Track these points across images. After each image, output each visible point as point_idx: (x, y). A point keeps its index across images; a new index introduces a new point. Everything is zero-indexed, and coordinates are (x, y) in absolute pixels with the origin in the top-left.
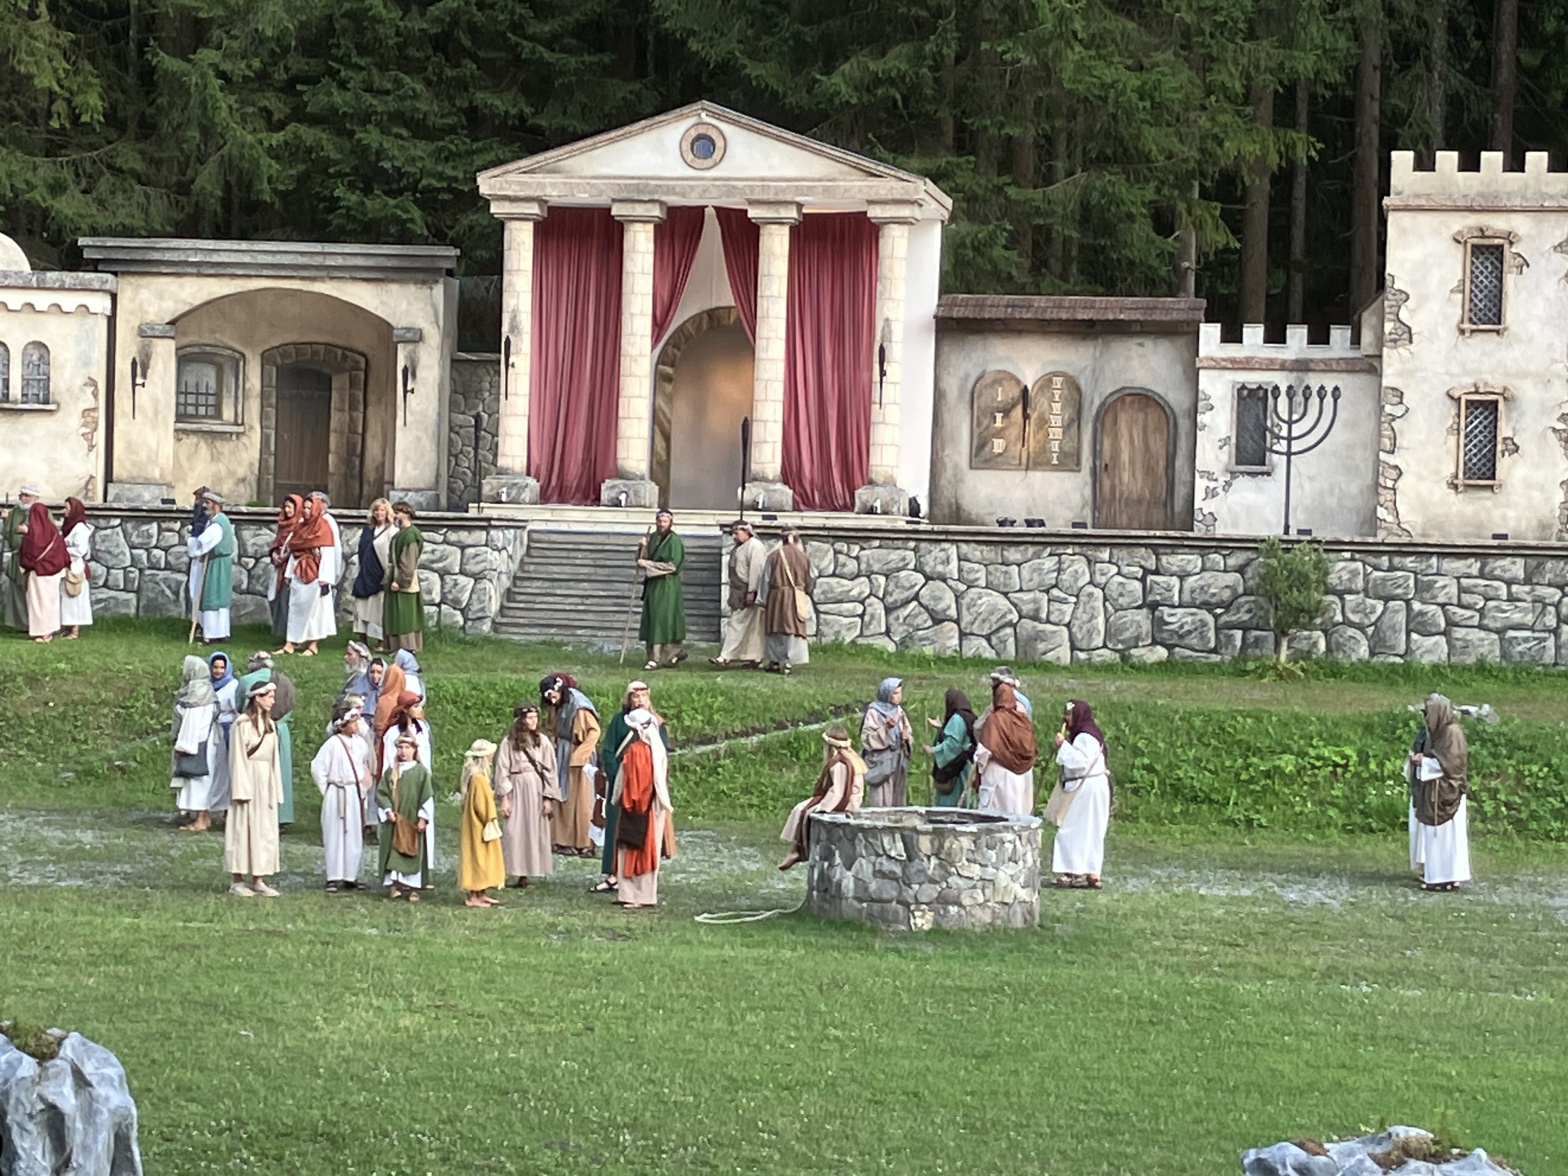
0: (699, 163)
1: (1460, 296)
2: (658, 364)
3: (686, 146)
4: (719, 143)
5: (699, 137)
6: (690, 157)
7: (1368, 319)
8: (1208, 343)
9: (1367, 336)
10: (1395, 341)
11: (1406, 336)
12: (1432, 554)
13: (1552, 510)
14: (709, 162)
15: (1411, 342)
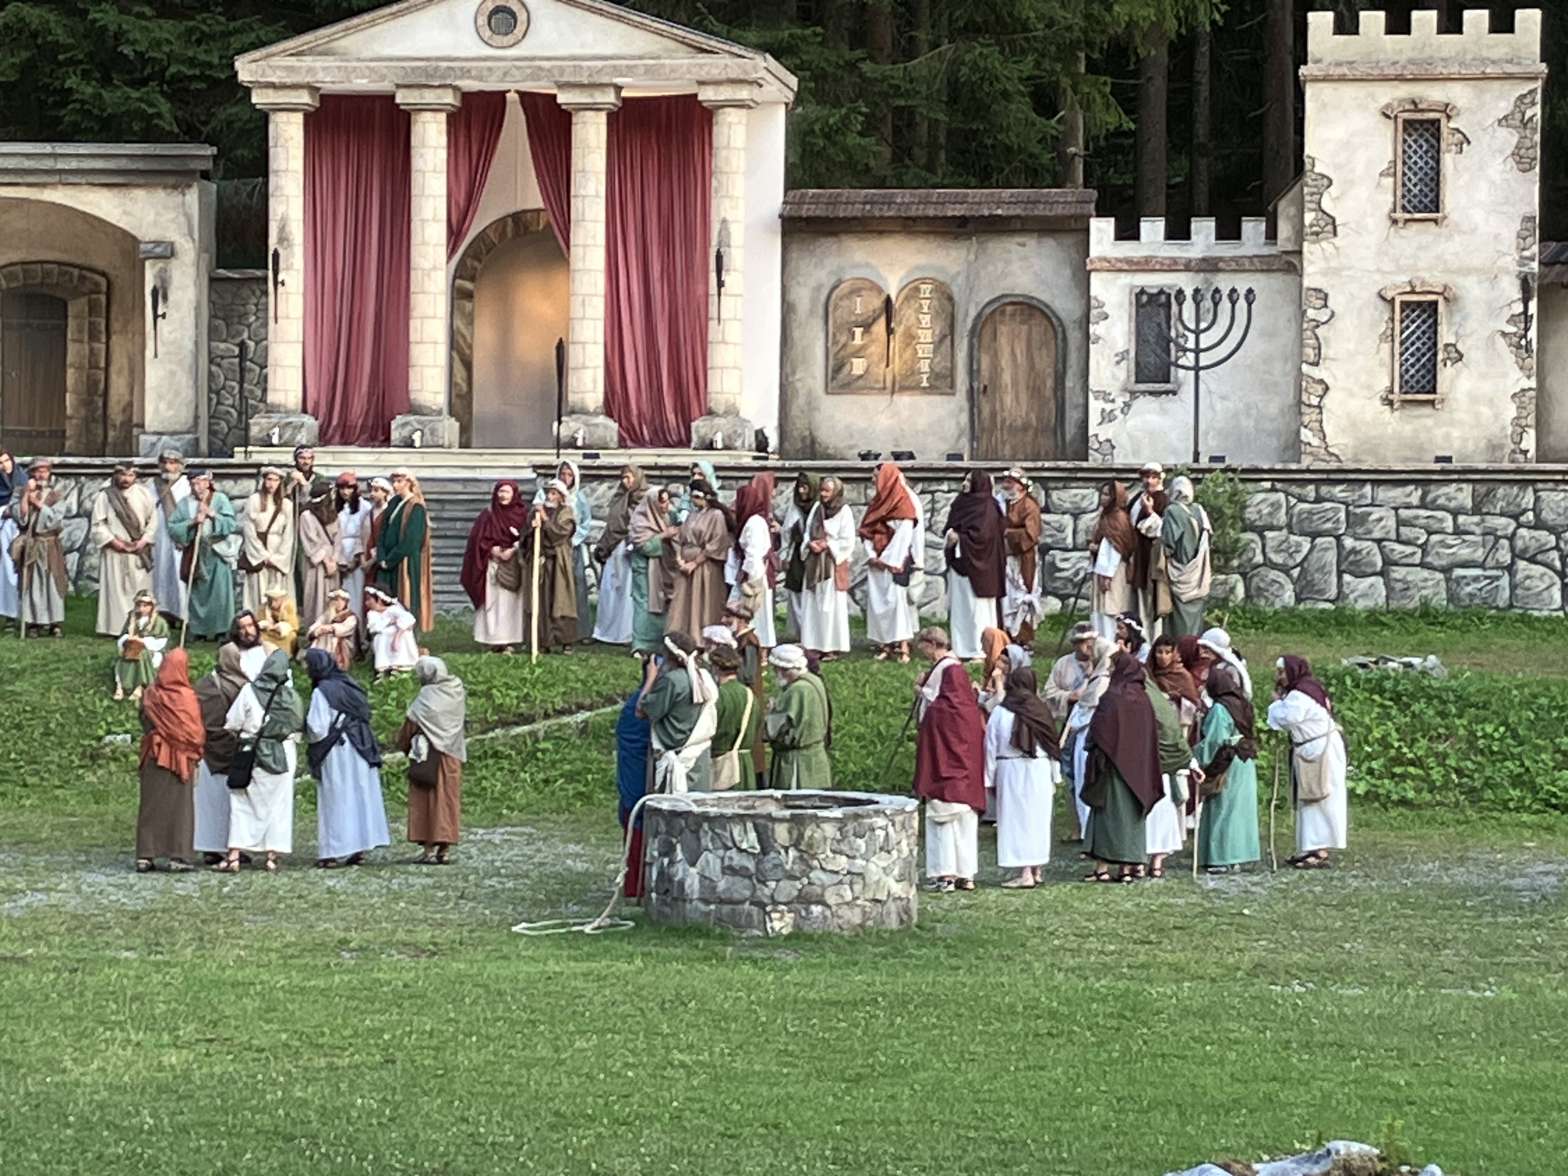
0: (499, 40)
1: (1391, 180)
2: (455, 278)
3: (482, 20)
4: (522, 17)
5: (497, 10)
6: (487, 33)
7: (1285, 209)
8: (1100, 242)
9: (1284, 230)
10: (1317, 234)
11: (1330, 228)
12: (1365, 481)
13: (1504, 428)
14: (510, 39)
15: (1335, 234)
